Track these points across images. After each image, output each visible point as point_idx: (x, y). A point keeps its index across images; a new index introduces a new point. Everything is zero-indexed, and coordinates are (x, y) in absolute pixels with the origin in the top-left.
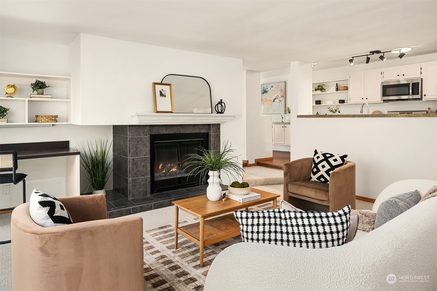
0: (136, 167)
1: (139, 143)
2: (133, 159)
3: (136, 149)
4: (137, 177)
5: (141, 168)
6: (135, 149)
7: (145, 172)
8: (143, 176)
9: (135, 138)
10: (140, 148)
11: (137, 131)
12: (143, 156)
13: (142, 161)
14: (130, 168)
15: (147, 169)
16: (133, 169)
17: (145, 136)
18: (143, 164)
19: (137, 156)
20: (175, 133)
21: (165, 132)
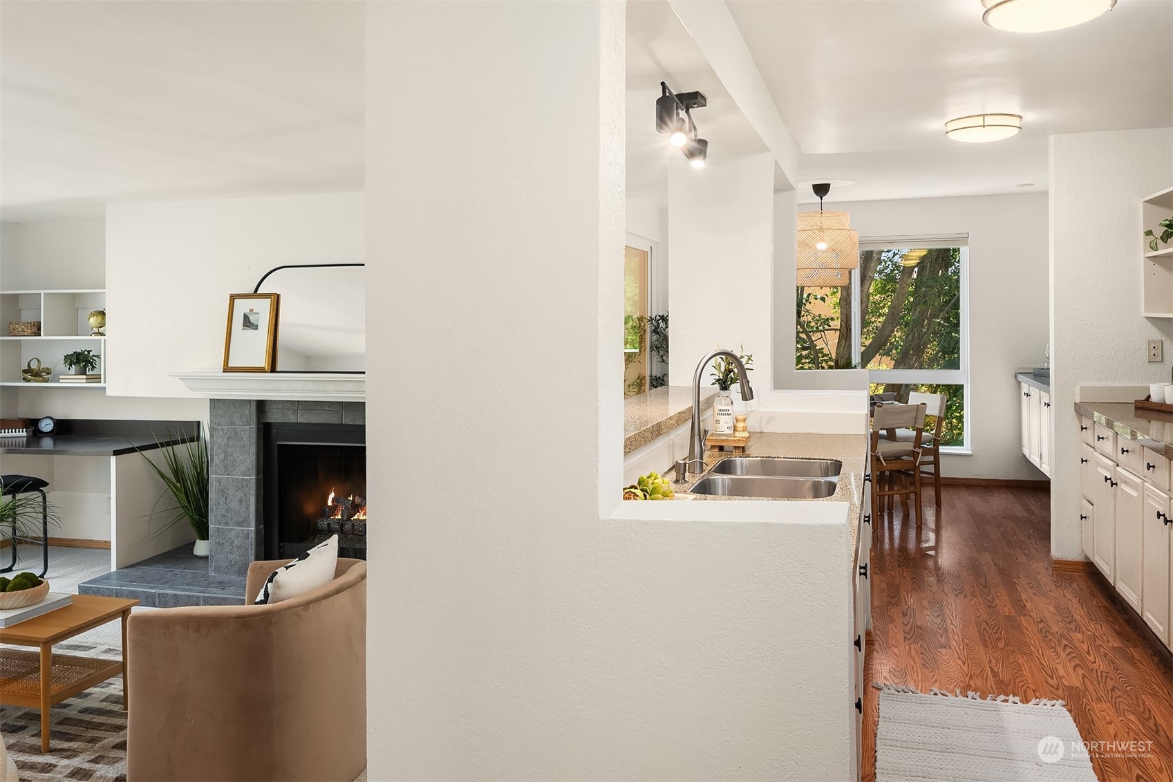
0: (223, 499)
1: (230, 442)
2: (219, 481)
3: (226, 457)
4: (226, 524)
5: (234, 505)
6: (222, 456)
7: (243, 515)
8: (240, 524)
9: (222, 429)
10: (234, 454)
11: (227, 412)
12: (238, 475)
13: (237, 486)
14: (212, 500)
15: (248, 508)
16: (219, 503)
17: (244, 425)
18: (240, 494)
19: (228, 475)
20: (325, 422)
21: (301, 420)
